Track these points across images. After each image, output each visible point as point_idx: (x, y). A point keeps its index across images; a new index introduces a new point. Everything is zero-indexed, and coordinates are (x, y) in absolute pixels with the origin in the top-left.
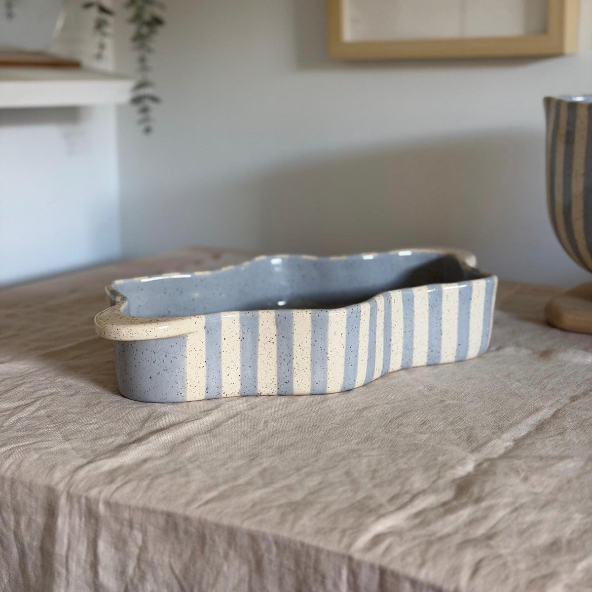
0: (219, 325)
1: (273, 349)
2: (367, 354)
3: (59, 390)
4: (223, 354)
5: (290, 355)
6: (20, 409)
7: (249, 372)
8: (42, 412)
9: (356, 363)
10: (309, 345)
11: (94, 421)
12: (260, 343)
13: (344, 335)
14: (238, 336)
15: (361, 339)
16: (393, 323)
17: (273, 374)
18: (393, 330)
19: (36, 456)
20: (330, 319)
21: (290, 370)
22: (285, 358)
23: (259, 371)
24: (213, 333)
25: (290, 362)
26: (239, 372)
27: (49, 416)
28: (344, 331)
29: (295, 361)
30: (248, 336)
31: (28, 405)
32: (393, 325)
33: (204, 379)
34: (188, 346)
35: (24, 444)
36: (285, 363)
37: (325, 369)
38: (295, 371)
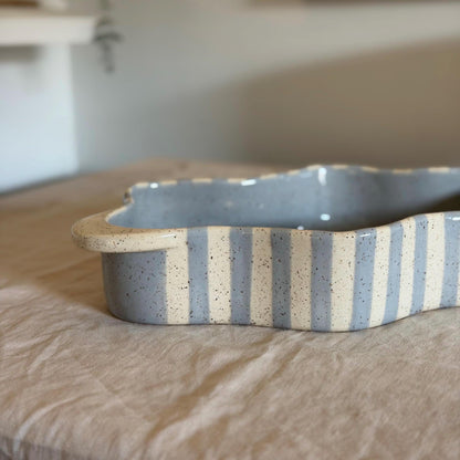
0: (205, 240)
1: (268, 273)
2: (385, 289)
3: (74, 322)
4: (210, 275)
5: (287, 282)
6: (39, 348)
7: (240, 297)
8: (66, 352)
9: (370, 299)
10: (308, 272)
11: (133, 362)
12: (254, 266)
13: (353, 265)
14: (228, 255)
15: (377, 270)
16: (430, 253)
17: (268, 302)
18: (429, 262)
19: (88, 419)
20: (335, 243)
21: (287, 300)
22: (281, 285)
23: (252, 298)
24: (196, 249)
25: (287, 291)
26: (228, 297)
27: (77, 358)
28: (352, 259)
29: (292, 290)
30: (239, 257)
31: (47, 343)
32: (429, 255)
33: (187, 301)
34: (168, 263)
35: (65, 401)
36: (281, 292)
37: (327, 304)
38: (293, 301)
